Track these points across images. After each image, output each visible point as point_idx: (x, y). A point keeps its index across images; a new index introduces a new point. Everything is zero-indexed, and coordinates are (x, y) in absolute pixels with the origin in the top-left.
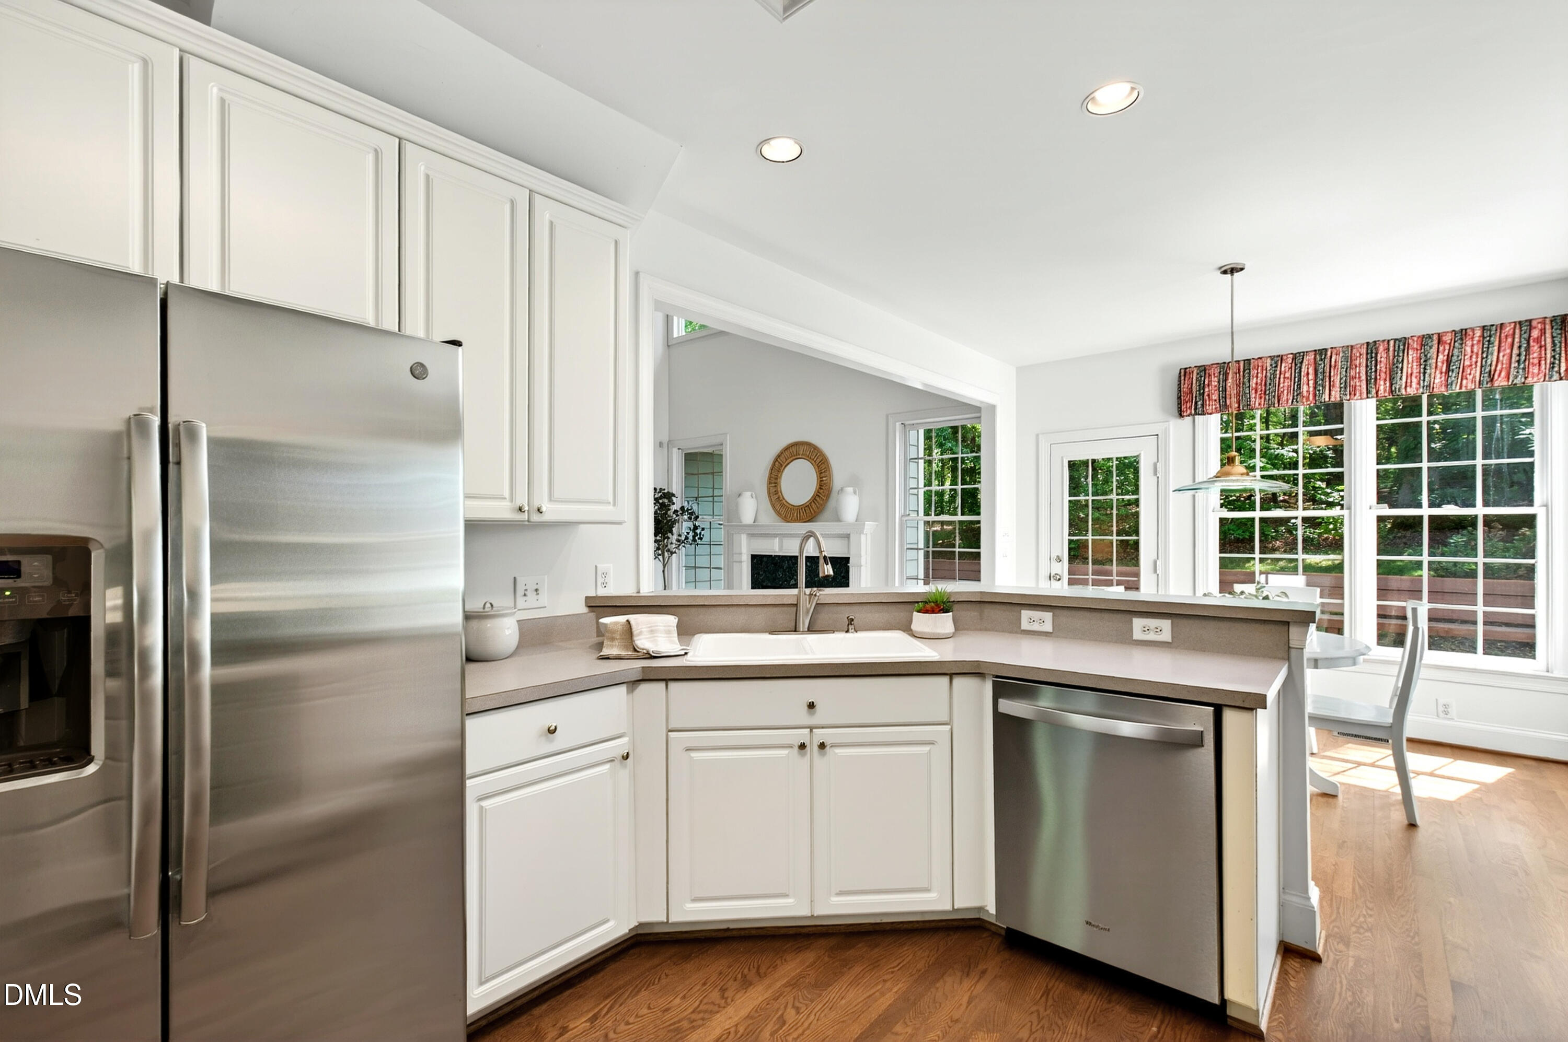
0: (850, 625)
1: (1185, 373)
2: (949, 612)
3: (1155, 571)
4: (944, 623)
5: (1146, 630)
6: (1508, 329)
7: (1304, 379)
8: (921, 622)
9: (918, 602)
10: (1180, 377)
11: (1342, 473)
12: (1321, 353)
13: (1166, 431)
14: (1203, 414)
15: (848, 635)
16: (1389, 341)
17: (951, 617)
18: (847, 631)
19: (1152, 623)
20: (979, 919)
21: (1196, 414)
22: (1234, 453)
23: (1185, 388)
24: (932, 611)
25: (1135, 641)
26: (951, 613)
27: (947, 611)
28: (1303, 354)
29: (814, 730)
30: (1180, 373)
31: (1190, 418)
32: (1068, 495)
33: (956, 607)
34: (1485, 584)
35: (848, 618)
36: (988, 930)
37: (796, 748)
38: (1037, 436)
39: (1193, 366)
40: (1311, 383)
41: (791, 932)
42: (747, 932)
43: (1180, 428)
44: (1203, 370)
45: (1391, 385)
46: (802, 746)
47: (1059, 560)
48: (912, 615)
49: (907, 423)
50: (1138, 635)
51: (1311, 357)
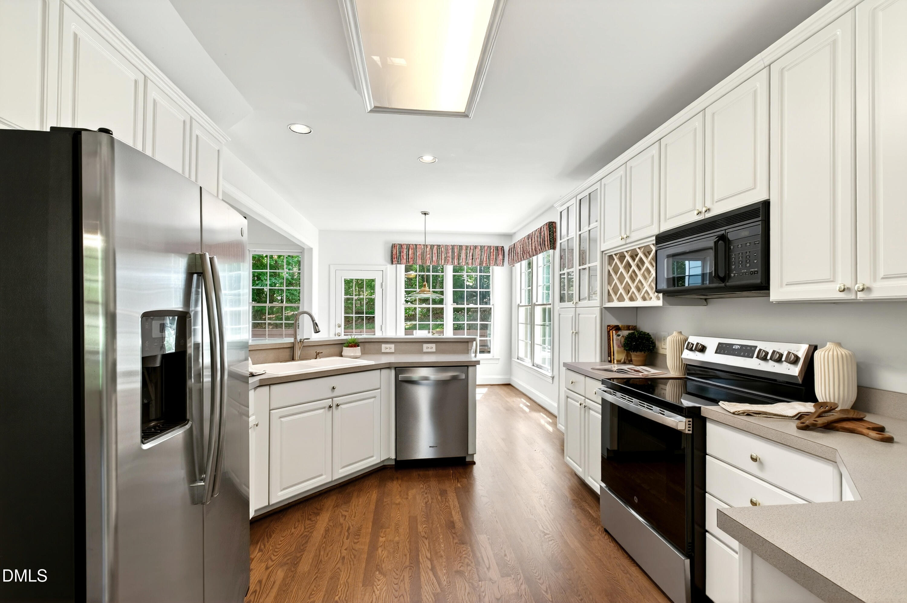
0: (317, 356)
1: (393, 246)
2: (359, 346)
3: (381, 330)
4: (357, 351)
5: (428, 348)
6: (486, 248)
7: (434, 255)
8: (347, 351)
9: (344, 343)
10: (392, 247)
11: (443, 291)
12: (439, 246)
13: (386, 269)
14: (401, 264)
15: (316, 360)
16: (457, 246)
17: (360, 350)
18: (316, 358)
19: (430, 345)
20: (384, 465)
21: (398, 264)
22: (425, 283)
23: (394, 252)
24: (352, 346)
25: (424, 352)
26: (359, 347)
27: (358, 346)
28: (434, 246)
29: (334, 399)
30: (392, 246)
31: (395, 265)
32: (344, 295)
33: (360, 344)
34: (480, 332)
35: (316, 352)
36: (388, 468)
37: (327, 409)
38: (329, 266)
39: (397, 243)
40: (436, 257)
41: (318, 494)
42: (290, 504)
43: (390, 269)
44: (401, 246)
45: (458, 262)
46: (330, 407)
47: (340, 326)
48: (342, 349)
49: (250, 249)
50: (425, 350)
51: (436, 247)
